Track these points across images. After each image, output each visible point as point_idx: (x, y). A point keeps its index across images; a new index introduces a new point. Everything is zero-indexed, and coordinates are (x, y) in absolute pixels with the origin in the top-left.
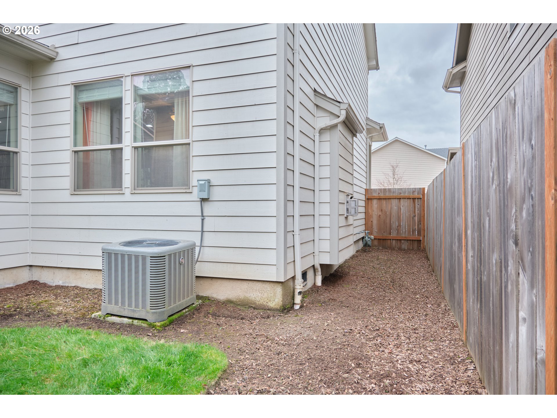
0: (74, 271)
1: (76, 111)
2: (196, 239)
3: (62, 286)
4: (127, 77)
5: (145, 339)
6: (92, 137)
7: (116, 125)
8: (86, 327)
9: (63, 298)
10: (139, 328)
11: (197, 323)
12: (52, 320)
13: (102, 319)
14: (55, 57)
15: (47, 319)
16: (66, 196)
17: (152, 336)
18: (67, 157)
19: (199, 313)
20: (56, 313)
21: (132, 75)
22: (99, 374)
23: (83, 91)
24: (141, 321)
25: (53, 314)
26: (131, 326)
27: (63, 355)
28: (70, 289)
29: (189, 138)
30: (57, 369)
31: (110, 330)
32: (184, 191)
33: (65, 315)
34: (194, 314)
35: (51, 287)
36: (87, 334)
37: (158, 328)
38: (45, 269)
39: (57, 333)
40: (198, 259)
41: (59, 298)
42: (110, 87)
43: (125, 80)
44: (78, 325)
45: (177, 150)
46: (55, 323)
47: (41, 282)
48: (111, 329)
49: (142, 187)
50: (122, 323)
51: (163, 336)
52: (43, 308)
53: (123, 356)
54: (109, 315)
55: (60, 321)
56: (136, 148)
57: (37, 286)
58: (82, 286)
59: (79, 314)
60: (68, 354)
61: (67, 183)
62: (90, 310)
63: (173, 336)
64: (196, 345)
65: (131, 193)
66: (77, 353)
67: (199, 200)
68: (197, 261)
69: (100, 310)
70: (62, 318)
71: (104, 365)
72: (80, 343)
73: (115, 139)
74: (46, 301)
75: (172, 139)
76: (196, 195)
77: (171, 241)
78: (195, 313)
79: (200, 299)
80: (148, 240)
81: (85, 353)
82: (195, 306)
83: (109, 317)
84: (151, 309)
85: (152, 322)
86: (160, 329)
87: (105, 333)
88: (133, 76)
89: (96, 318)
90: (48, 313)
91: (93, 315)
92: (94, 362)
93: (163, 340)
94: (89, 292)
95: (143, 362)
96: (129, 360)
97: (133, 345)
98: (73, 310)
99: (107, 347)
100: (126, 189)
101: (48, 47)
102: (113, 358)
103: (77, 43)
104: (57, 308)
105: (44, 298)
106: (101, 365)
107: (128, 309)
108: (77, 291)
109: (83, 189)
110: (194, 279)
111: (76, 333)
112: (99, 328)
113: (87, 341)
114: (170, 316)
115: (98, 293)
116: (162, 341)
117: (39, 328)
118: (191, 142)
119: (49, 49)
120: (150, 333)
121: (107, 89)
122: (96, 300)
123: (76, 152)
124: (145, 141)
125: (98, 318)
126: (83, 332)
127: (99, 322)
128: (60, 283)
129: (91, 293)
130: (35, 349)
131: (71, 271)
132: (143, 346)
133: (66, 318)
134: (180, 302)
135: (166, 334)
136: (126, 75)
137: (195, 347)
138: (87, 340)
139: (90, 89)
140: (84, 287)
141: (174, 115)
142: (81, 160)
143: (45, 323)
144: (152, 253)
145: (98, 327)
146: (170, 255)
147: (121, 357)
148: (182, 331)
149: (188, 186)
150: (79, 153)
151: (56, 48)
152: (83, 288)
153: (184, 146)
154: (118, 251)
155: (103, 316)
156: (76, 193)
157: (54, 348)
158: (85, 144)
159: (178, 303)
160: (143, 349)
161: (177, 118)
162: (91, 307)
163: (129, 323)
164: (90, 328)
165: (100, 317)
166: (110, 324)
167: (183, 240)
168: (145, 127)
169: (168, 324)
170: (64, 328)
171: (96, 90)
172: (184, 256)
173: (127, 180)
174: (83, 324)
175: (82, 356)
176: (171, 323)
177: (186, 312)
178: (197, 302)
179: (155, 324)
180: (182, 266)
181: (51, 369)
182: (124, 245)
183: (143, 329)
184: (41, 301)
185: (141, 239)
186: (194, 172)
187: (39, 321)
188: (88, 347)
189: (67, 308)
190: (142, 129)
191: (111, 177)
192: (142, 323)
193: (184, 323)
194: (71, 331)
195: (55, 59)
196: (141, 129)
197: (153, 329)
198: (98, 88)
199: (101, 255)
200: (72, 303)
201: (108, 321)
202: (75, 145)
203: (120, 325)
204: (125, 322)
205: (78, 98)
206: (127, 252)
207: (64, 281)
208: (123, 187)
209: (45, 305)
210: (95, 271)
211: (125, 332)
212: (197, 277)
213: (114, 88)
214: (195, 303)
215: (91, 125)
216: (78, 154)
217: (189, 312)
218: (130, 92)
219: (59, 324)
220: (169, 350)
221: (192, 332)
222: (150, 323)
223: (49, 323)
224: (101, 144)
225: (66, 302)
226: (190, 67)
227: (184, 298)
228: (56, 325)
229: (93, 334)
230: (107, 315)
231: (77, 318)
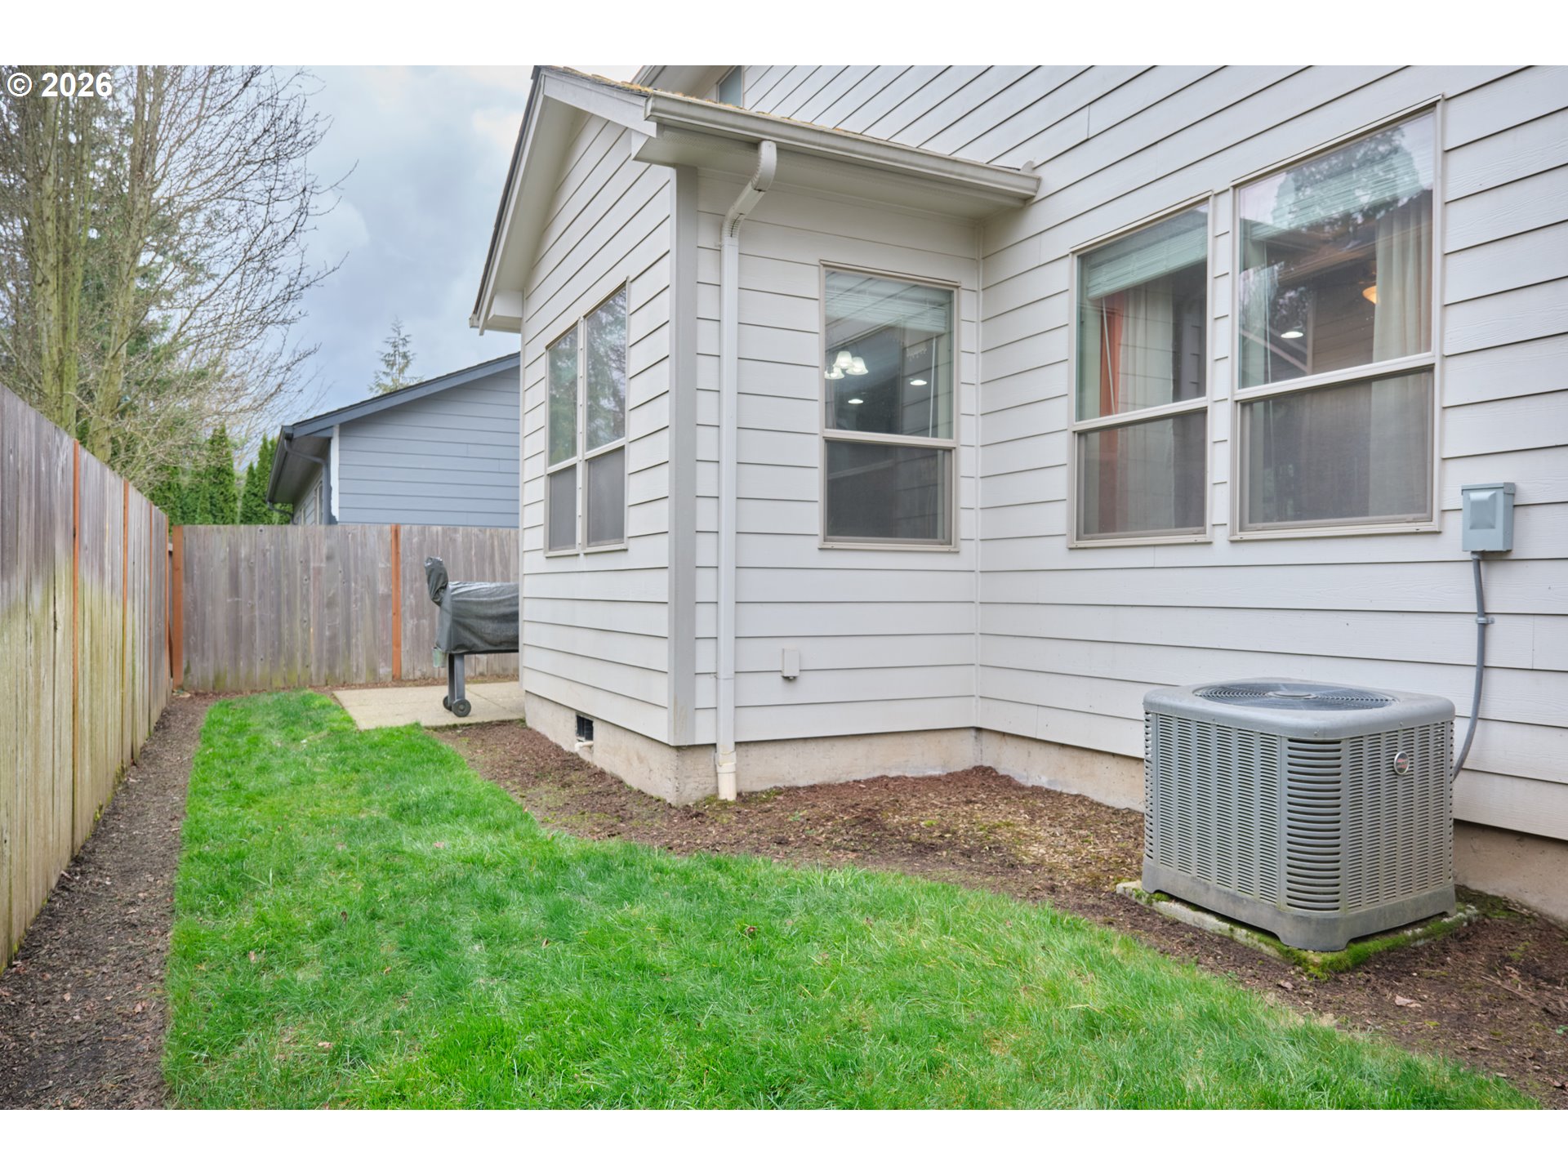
0: (1076, 753)
1: (1082, 323)
2: (1457, 691)
3: (1046, 790)
4: (1221, 197)
5: (1271, 997)
6: (1125, 387)
7: (1189, 347)
8: (1100, 918)
9: (1048, 822)
10: (1253, 956)
11: (1458, 984)
12: (1020, 880)
13: (1143, 902)
14: (1032, 193)
15: (1008, 872)
16: (1056, 552)
17: (1293, 993)
18: (1061, 450)
19: (1466, 952)
20: (1030, 861)
21: (1235, 187)
22: (1127, 1072)
23: (1100, 264)
24: (1257, 936)
25: (1023, 866)
26: (1226, 942)
27: (1038, 985)
28: (1066, 800)
29: (1428, 348)
30: (1021, 1019)
31: (1166, 943)
32: (1412, 527)
33: (1050, 871)
34: (1446, 952)
35: (1022, 788)
36: (1102, 938)
37: (1312, 970)
38: (1009, 740)
39: (1028, 918)
40: (1462, 760)
41: (1038, 822)
42: (1172, 236)
43: (1215, 206)
44: (1080, 907)
45: (1385, 397)
46: (1025, 889)
47: (1001, 772)
48: (1168, 938)
49: (1264, 521)
50: (1200, 929)
51: (1329, 1002)
52: (1000, 841)
53: (1198, 1034)
54: (1164, 896)
55: (1038, 887)
56: (1246, 404)
57: (990, 780)
58: (1097, 798)
59: (1085, 876)
60: (1050, 985)
61: (1060, 518)
62: (1112, 870)
63: (1365, 1011)
64: (1457, 1069)
65: (1233, 542)
66: (1071, 988)
67: (1469, 556)
68: (1460, 768)
69: (1139, 874)
70: (1041, 880)
71: (1142, 1047)
72: (1082, 962)
73: (1186, 385)
74: (1008, 825)
75: (1369, 360)
76: (1455, 539)
77: (1362, 693)
78: (1452, 947)
79: (1470, 902)
80: (1285, 685)
81: (1093, 995)
82: (1451, 924)
83: (1164, 903)
84: (1289, 905)
85: (1293, 947)
86: (1320, 974)
87: (1149, 947)
88: (1237, 190)
89: (1127, 896)
90: (1011, 858)
91: (1120, 886)
92: (1114, 1029)
93: (1330, 1016)
94: (1114, 817)
95: (1261, 1075)
96: (1217, 1054)
97: (1230, 1006)
98: (1071, 860)
99: (1154, 992)
100: (1217, 528)
101: (1017, 172)
102: (1168, 1031)
103: (1085, 138)
104: (1031, 848)
105: (1004, 817)
106: (1135, 1046)
107: (1219, 891)
108: (1081, 810)
109: (1100, 532)
110: (1448, 828)
111: (1073, 929)
112: (1135, 926)
113: (1100, 963)
114: (1355, 940)
115: (1136, 825)
116: (1327, 1021)
117: (988, 895)
118: (1437, 361)
119: (1020, 175)
120: (1286, 980)
121: (1163, 244)
122: (1130, 845)
123: (1081, 434)
124: (1275, 379)
125: (1133, 898)
126: (1091, 932)
127: (1135, 910)
128: (1043, 781)
129: (1119, 821)
130: (975, 949)
131: (1068, 752)
132: (1263, 1019)
133: (1051, 879)
134: (1393, 902)
135: (1340, 996)
136: (1216, 192)
137: (1452, 1077)
138: (1101, 959)
139: (1119, 257)
140: (1100, 801)
141: (1374, 284)
142: (1096, 455)
143: (1003, 884)
144: (1296, 729)
145: (1131, 924)
146: (1357, 741)
147: (1192, 1035)
148: (1400, 1000)
149: (1425, 512)
150: (1090, 435)
151: (1035, 168)
152: (1099, 804)
153: (1411, 378)
154: (1191, 711)
155: (1147, 895)
156: (1082, 544)
157: (1016, 961)
158: (1107, 408)
159: (1385, 903)
160: (1261, 1028)
161: (1385, 295)
162: (1116, 862)
163: (1220, 932)
164: (1110, 923)
165: (1139, 897)
166: (1166, 922)
167: (1407, 693)
168: (1276, 341)
169: (1350, 964)
170: (1043, 909)
171: (1134, 256)
172: (1409, 747)
173: (1220, 502)
174: (1093, 906)
175: (1086, 1002)
176: (1360, 963)
177: (1416, 938)
178: (1459, 910)
179: (1304, 954)
180: (1400, 781)
181: (1007, 1017)
182: (1208, 697)
183: (1266, 961)
184: (996, 821)
185: (1258, 682)
186: (1450, 464)
187: (990, 873)
188: (1100, 979)
189: (1055, 852)
190: (1266, 349)
191: (1173, 498)
192: (1260, 941)
193: (1409, 973)
194: (1062, 920)
195: (1033, 197)
196: (1263, 350)
197: (1298, 969)
198: (1140, 249)
199: (1144, 719)
200: (1069, 840)
201: (1161, 914)
202: (1080, 416)
203: (1196, 933)
204: (1209, 928)
205: (1088, 288)
206: (1215, 716)
207: (1052, 778)
208: (1209, 521)
209: (1004, 835)
210: (1129, 761)
211: (1208, 956)
212: (1459, 824)
213: (1181, 237)
214: (1450, 912)
215: (1121, 356)
216: (1086, 439)
217: (1428, 940)
218: (1229, 237)
219: (1033, 895)
220: (1351, 1059)
221: (1440, 1017)
222: (1286, 948)
223: (1012, 885)
224: (1145, 406)
225: (1054, 835)
226: (1433, 105)
227: (1408, 888)
228: (1028, 894)
229: (1117, 943)
230: (1157, 895)
231: (1078, 887)
